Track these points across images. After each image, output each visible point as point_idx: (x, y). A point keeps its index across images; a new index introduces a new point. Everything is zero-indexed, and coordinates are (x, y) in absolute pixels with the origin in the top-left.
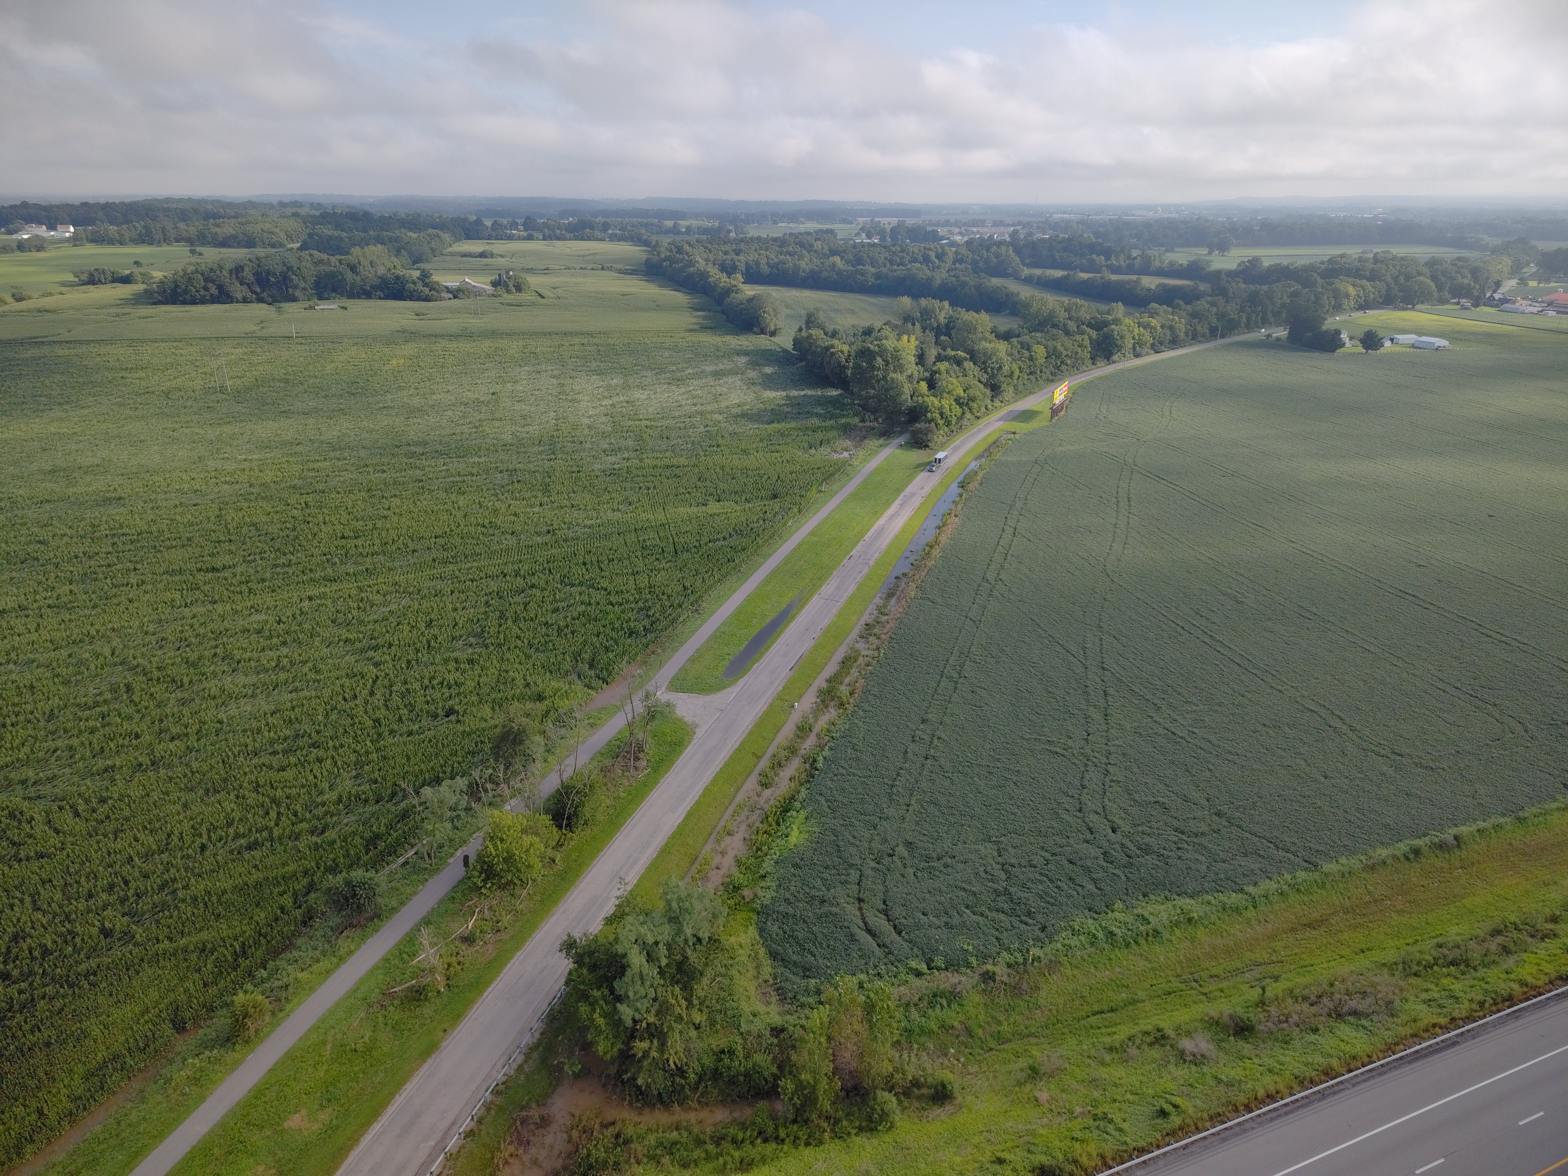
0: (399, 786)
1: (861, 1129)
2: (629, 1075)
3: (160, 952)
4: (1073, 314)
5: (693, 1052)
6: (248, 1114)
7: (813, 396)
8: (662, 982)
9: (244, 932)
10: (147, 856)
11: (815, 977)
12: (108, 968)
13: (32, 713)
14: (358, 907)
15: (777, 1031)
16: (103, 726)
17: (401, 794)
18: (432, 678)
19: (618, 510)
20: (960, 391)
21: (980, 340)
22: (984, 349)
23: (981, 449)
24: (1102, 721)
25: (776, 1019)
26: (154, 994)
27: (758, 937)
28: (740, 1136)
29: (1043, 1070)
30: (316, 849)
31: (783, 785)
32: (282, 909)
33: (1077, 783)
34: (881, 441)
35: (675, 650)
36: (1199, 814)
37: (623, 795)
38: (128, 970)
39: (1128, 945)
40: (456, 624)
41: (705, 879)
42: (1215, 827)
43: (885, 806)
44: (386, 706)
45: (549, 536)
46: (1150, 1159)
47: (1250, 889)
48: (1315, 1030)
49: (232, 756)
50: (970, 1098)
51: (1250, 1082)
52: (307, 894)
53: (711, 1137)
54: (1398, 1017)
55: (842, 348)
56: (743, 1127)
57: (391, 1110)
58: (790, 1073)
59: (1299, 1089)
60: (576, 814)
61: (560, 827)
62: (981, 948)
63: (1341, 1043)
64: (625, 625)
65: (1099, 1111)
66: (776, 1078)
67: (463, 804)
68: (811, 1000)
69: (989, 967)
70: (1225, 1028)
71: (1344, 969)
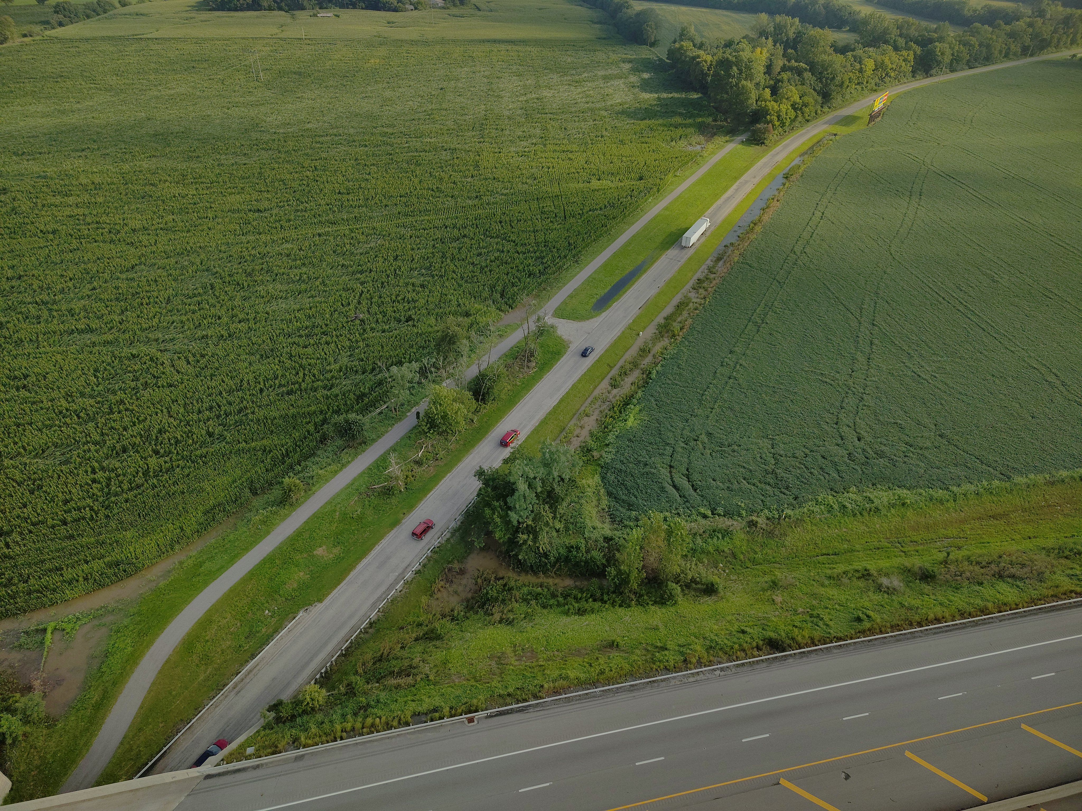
0: (377, 364)
1: (655, 603)
2: (514, 553)
3: (241, 449)
4: (904, 31)
5: (553, 544)
6: (294, 544)
7: (678, 98)
8: (537, 502)
9: (287, 443)
10: (230, 392)
11: (635, 510)
12: (212, 454)
13: (157, 298)
14: (353, 436)
15: (608, 539)
16: (200, 310)
17: (378, 370)
18: (397, 296)
19: (526, 183)
20: (796, 98)
21: (821, 53)
22: (823, 61)
23: (806, 148)
24: (865, 363)
25: (608, 533)
26: (238, 472)
27: (600, 482)
28: (579, 595)
29: (781, 584)
30: (327, 399)
31: (626, 387)
32: (308, 432)
33: (838, 404)
34: (727, 138)
35: (560, 288)
36: (926, 434)
37: (518, 383)
38: (223, 456)
39: (854, 515)
40: (413, 259)
41: (569, 442)
42: (937, 444)
43: (696, 407)
44: (368, 311)
45: (477, 200)
46: (844, 644)
47: (955, 489)
48: (981, 584)
49: (275, 336)
50: (729, 594)
51: (925, 609)
52: (323, 425)
53: (561, 594)
54: (1044, 582)
55: (706, 58)
56: (582, 591)
57: (373, 553)
58: (614, 564)
59: (959, 618)
60: (488, 393)
61: (477, 400)
62: (750, 506)
63: (997, 594)
64: (526, 268)
65: (815, 613)
66: (605, 566)
67: (417, 379)
68: (631, 524)
69: (754, 518)
70: (914, 575)
71: (1013, 547)
